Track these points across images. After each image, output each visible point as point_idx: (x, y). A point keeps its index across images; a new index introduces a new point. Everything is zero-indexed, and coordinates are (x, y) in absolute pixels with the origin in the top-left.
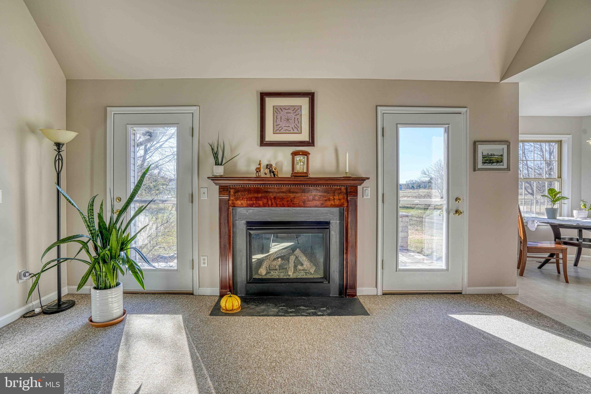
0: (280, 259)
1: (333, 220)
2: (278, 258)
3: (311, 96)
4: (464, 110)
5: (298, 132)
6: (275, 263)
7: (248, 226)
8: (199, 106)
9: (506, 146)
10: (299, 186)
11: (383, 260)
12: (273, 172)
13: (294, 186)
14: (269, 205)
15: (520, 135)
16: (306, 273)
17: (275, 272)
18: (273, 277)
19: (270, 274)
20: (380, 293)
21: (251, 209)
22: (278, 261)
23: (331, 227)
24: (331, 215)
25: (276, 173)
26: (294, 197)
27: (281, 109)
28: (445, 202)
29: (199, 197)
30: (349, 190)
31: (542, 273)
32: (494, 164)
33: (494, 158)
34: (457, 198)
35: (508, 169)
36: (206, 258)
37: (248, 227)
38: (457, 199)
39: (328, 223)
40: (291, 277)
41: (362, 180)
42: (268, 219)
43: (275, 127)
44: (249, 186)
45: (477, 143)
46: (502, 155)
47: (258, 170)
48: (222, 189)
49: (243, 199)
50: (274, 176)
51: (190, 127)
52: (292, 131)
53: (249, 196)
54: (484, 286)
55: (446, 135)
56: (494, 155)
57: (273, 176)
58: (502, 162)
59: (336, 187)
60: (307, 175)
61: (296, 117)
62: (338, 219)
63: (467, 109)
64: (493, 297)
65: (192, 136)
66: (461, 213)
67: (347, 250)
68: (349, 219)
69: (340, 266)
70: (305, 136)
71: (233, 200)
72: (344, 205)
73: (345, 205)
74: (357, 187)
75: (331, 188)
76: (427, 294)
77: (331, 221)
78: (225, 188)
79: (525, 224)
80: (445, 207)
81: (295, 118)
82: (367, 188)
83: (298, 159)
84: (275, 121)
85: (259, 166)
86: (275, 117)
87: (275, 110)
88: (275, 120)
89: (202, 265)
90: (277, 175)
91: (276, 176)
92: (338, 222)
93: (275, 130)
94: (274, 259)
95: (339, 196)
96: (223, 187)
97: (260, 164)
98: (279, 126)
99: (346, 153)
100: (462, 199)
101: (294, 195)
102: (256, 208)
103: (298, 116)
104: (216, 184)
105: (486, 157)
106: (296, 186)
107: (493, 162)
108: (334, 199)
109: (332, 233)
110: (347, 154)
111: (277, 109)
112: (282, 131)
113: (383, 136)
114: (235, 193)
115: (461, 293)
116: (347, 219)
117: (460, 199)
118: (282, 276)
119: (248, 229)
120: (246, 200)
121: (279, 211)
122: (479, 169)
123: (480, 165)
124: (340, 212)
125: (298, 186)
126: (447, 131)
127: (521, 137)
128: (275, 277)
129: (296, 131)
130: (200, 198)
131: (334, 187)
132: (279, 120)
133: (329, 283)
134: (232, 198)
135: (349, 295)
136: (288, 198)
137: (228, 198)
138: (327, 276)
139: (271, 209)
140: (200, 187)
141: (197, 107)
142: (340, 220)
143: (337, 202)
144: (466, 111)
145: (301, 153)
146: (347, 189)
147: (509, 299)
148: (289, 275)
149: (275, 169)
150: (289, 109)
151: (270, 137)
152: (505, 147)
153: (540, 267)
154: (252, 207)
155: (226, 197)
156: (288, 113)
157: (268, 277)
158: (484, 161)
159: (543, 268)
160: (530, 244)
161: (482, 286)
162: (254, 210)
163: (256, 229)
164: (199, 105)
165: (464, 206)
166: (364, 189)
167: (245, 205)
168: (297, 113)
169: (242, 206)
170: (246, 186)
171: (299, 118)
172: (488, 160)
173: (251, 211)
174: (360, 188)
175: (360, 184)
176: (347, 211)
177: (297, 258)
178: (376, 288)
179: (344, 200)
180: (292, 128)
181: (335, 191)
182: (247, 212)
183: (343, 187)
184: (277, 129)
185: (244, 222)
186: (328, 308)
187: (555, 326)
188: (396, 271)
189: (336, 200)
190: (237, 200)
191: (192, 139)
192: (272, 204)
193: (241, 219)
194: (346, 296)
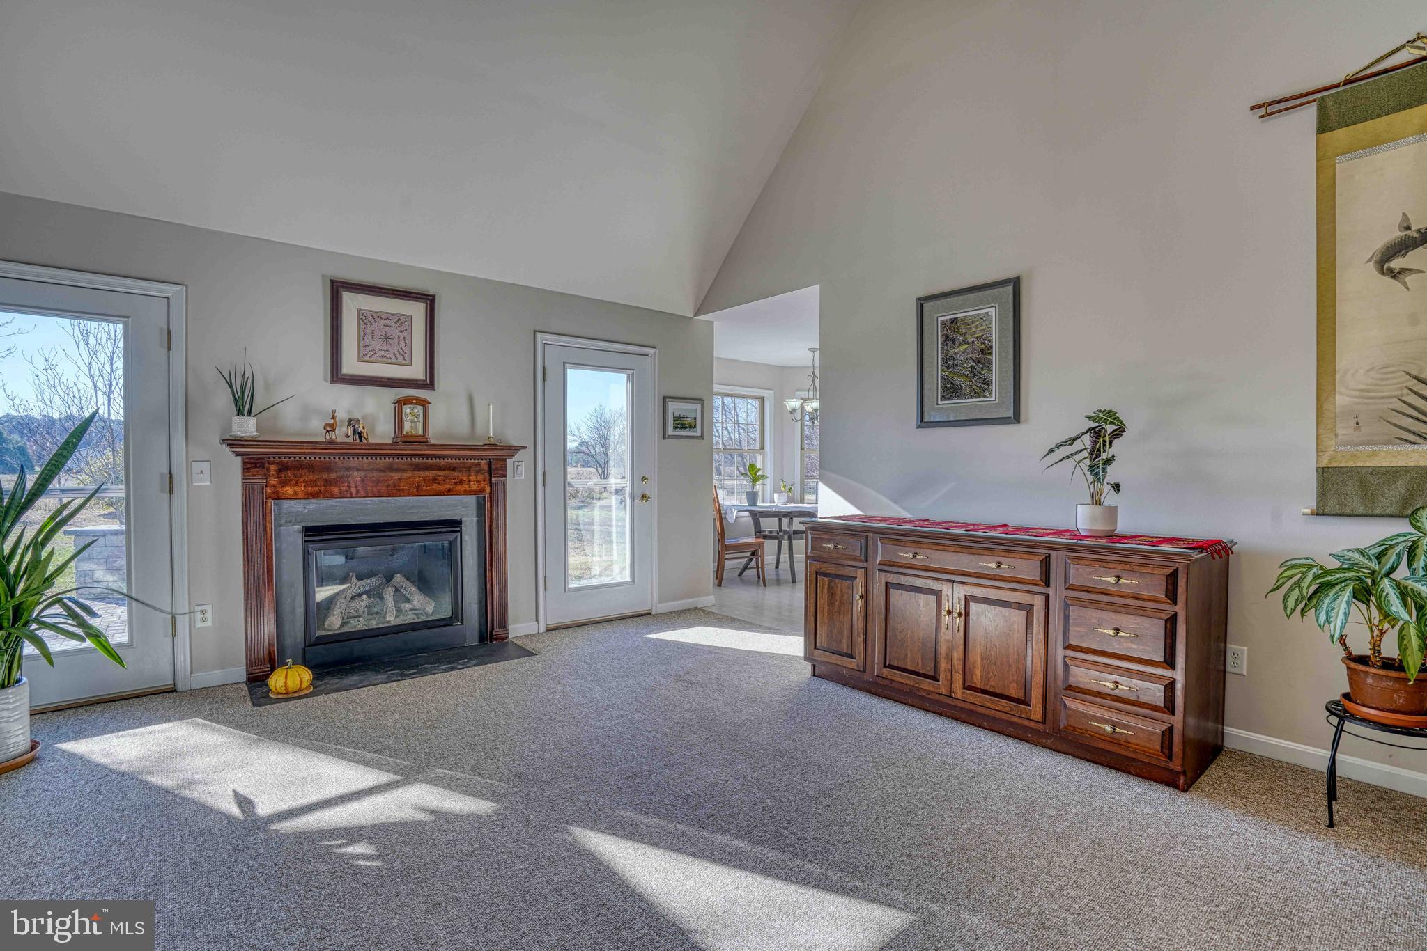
0: (364, 597)
1: (467, 516)
2: (359, 595)
3: (430, 301)
4: (652, 351)
5: (404, 362)
6: (356, 603)
7: (306, 536)
8: (186, 286)
9: (700, 405)
10: (409, 459)
11: (545, 577)
12: (360, 434)
13: (400, 459)
14: (351, 494)
15: (715, 385)
16: (417, 614)
17: (359, 621)
18: (357, 629)
19: (349, 626)
20: (542, 629)
21: (313, 503)
22: (362, 601)
23: (464, 529)
24: (463, 509)
25: (365, 434)
26: (400, 479)
27: (372, 316)
28: (629, 484)
29: (190, 481)
30: (493, 467)
31: (742, 580)
32: (688, 429)
33: (687, 422)
34: (643, 477)
35: (702, 437)
36: (209, 608)
37: (307, 538)
38: (644, 479)
39: (458, 523)
40: (393, 623)
41: (515, 449)
42: (349, 520)
43: (361, 348)
44: (310, 458)
45: (667, 400)
46: (695, 418)
47: (330, 427)
48: (251, 463)
49: (296, 483)
50: (361, 440)
51: (161, 329)
52: (393, 360)
53: (311, 477)
54: (678, 600)
55: (629, 385)
56: (687, 418)
57: (358, 441)
58: (695, 427)
59: (472, 461)
60: (425, 440)
61: (402, 335)
62: (475, 515)
63: (655, 350)
64: (687, 613)
65: (169, 348)
66: (649, 498)
67: (491, 565)
68: (494, 514)
69: (480, 593)
70: (416, 370)
71: (274, 486)
72: (484, 490)
73: (488, 491)
74: (506, 461)
75: (464, 463)
76: (607, 621)
77: (464, 519)
78: (258, 463)
79: (723, 516)
80: (628, 491)
81: (399, 336)
82: (520, 463)
83: (408, 411)
84: (361, 338)
85: (332, 421)
86: (361, 330)
87: (361, 317)
88: (361, 334)
89: (199, 625)
90: (366, 439)
91: (364, 441)
92: (475, 519)
93: (361, 355)
94: (353, 598)
95: (476, 476)
96: (252, 461)
97: (333, 417)
98: (369, 348)
99: (489, 405)
100: (649, 479)
101: (400, 474)
102: (323, 501)
103: (405, 334)
104: (237, 454)
105: (677, 420)
106: (405, 459)
107: (686, 428)
108: (469, 481)
109: (466, 538)
110: (491, 407)
111: (364, 318)
112: (374, 358)
113: (544, 380)
114: (280, 471)
115: (650, 614)
116: (491, 514)
117: (646, 479)
118: (374, 624)
119: (306, 541)
120: (303, 485)
121: (370, 504)
122: (670, 437)
123: (671, 431)
124: (478, 503)
125: (407, 459)
126: (631, 379)
127: (717, 388)
128: (363, 629)
129: (400, 360)
130: (192, 483)
131: (469, 461)
132: (369, 336)
133: (462, 624)
134: (272, 482)
135: (496, 639)
136: (388, 480)
137: (265, 481)
138: (457, 614)
139: (355, 501)
140: (190, 460)
141: (181, 286)
142: (478, 516)
143: (474, 486)
144: (655, 352)
145: (414, 402)
146: (489, 464)
147: (705, 611)
148: (389, 622)
149: (364, 428)
150: (388, 318)
151: (350, 365)
152: (699, 407)
153: (740, 575)
154: (317, 497)
155: (260, 481)
156: (387, 326)
157: (346, 629)
158: (675, 425)
159: (744, 574)
160: (728, 541)
161: (674, 600)
162: (320, 503)
163: (323, 540)
164: (186, 284)
165: (652, 489)
166: (516, 464)
167: (301, 494)
168: (403, 328)
169: (295, 497)
170: (305, 458)
171: (408, 338)
172: (681, 424)
173: (312, 506)
174: (509, 462)
175: (511, 456)
176: (491, 500)
177: (397, 590)
178: (536, 623)
179: (486, 483)
180: (394, 353)
181: (470, 467)
182: (305, 508)
183: (483, 462)
184: (365, 353)
185: (298, 527)
186: (470, 659)
187: (747, 626)
188: (565, 591)
189: (472, 483)
190: (283, 487)
191: (167, 355)
192: (358, 492)
193: (290, 522)
194: (491, 641)
